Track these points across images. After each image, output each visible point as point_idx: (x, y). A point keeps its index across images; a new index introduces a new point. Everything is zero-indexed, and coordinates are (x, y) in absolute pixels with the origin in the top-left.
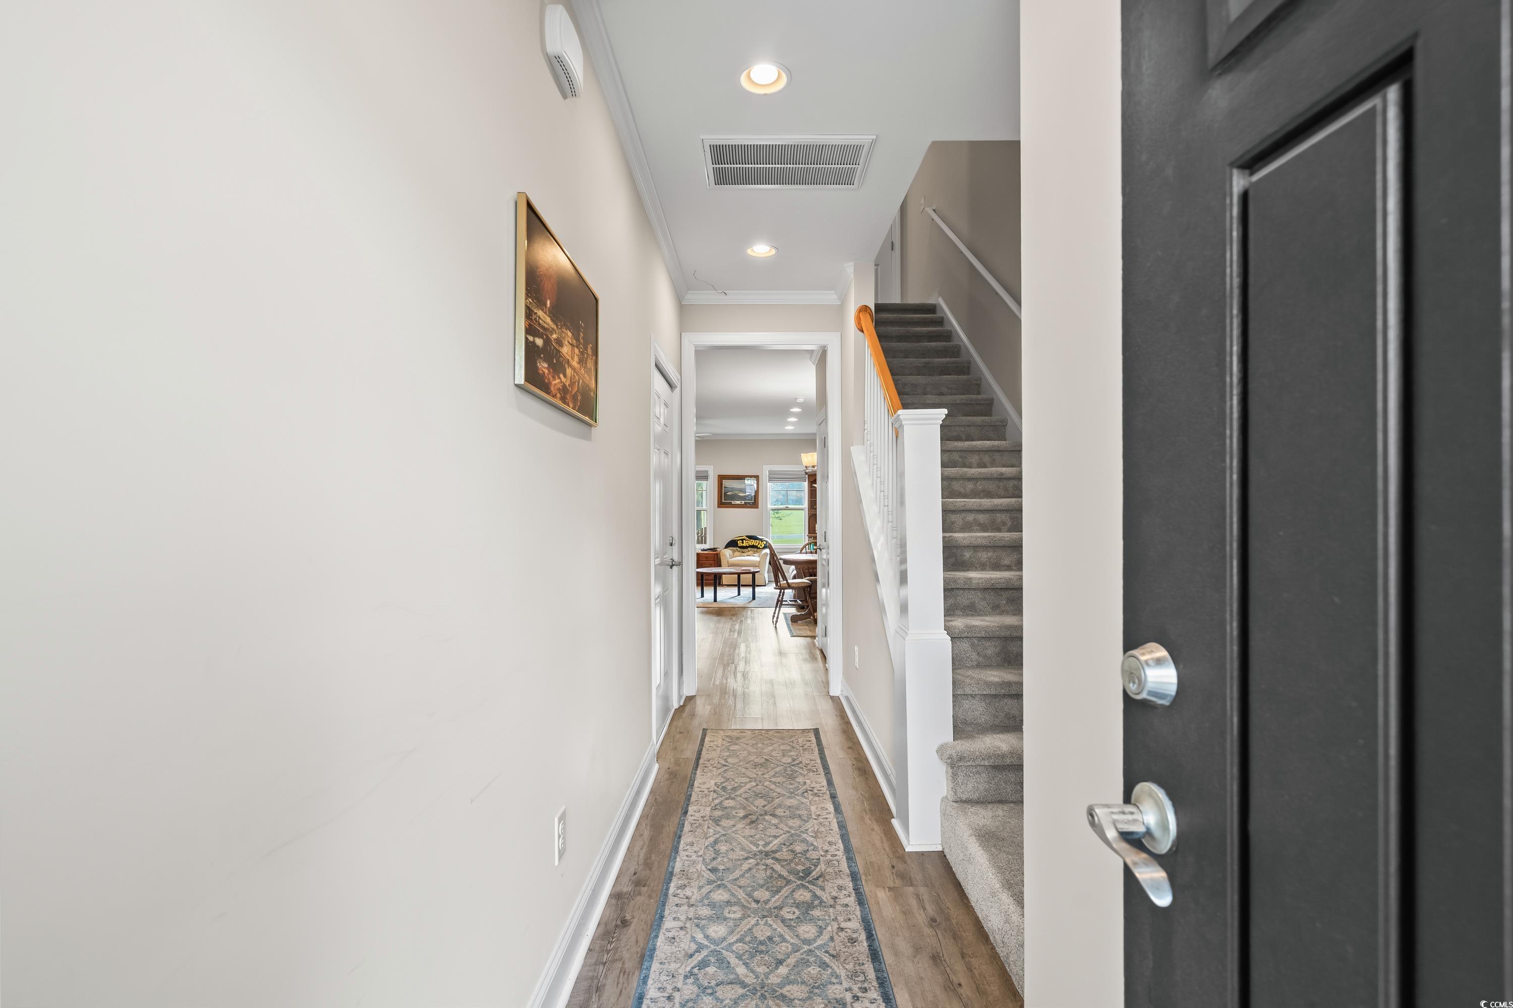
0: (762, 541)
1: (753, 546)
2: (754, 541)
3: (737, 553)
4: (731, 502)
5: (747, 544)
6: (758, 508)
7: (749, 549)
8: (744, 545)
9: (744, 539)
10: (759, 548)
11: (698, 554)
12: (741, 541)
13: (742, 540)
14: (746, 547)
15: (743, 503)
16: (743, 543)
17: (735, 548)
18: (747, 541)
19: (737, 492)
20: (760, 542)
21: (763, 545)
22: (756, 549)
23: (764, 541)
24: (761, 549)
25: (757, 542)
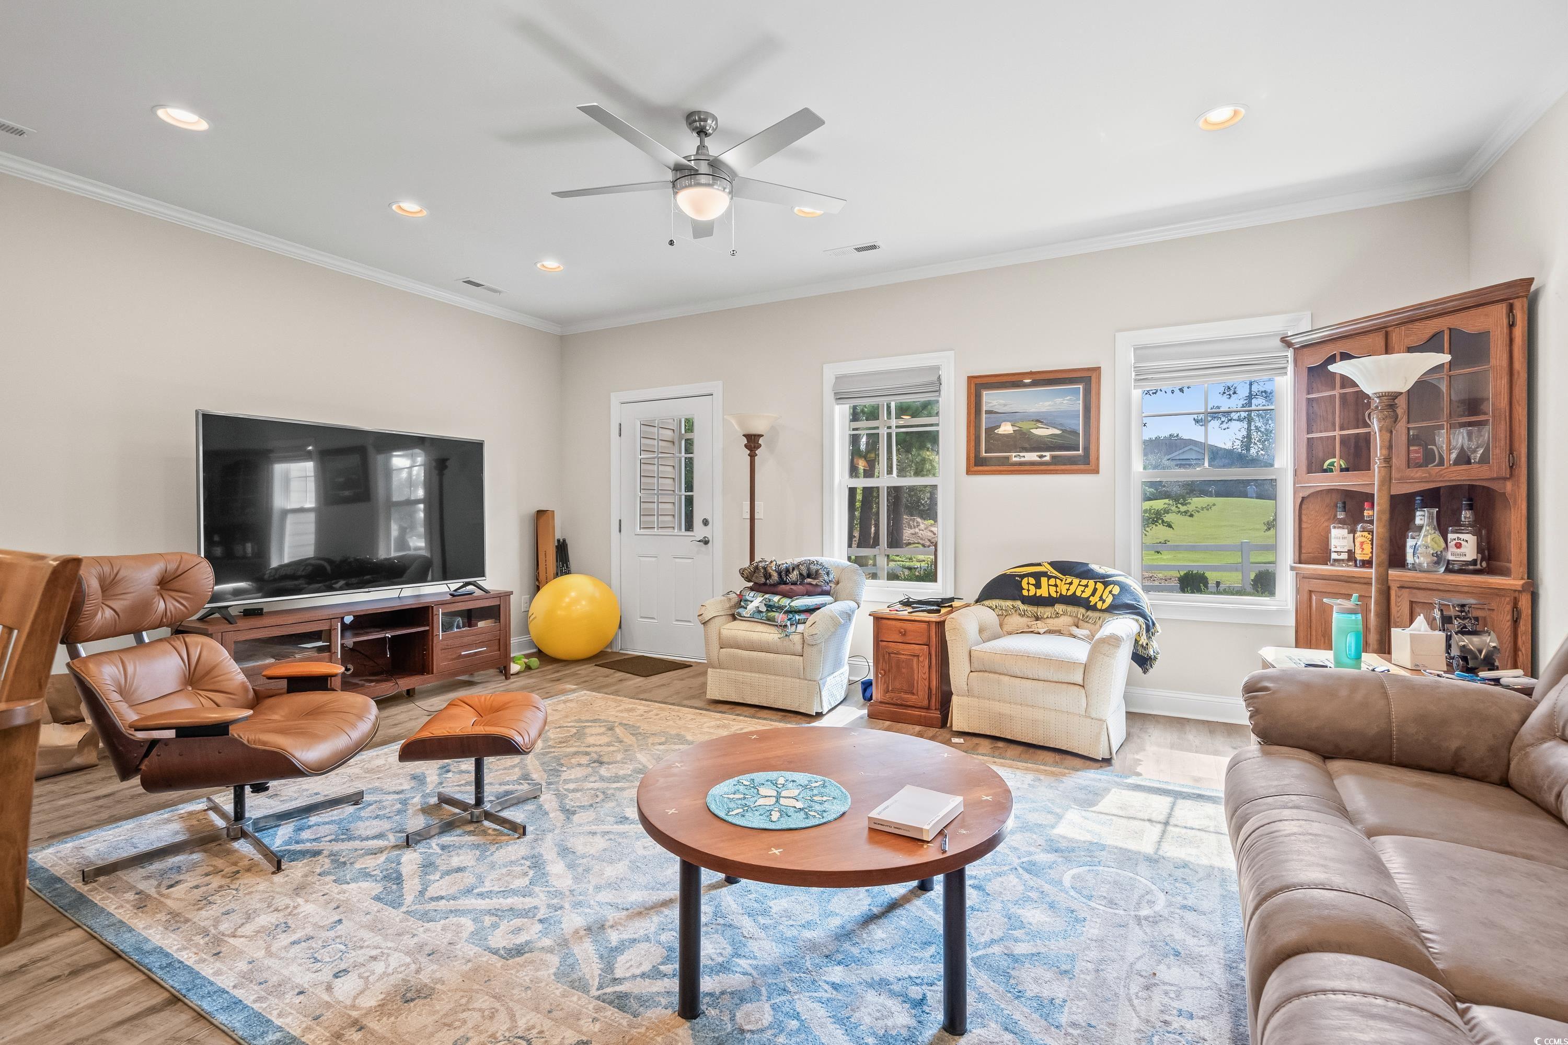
0: (1106, 584)
1: (1073, 600)
2: (1076, 581)
3: (1015, 621)
4: (1008, 458)
5: (1053, 589)
6: (1096, 471)
7: (1059, 608)
8: (1043, 592)
9: (1045, 574)
10: (1094, 608)
11: (878, 619)
12: (1032, 581)
13: (1037, 576)
14: (1049, 602)
15: (1047, 458)
16: (1038, 586)
17: (1009, 603)
18: (1052, 581)
19: (1025, 426)
20: (1100, 586)
21: (1109, 600)
22: (1082, 610)
23: (1115, 583)
24: (1101, 611)
25: (1086, 586)
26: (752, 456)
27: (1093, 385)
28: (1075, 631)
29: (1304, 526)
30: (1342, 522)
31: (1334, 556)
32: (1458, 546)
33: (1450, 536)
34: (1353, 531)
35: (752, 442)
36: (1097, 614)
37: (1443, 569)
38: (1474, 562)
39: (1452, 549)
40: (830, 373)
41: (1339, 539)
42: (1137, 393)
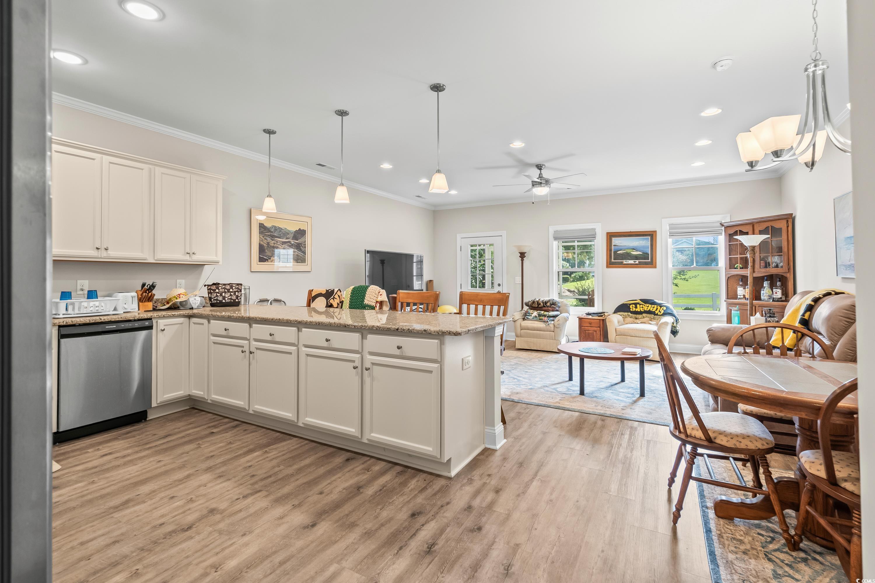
0: (661, 307)
1: (649, 312)
2: (650, 306)
3: (629, 319)
4: (622, 262)
5: (641, 309)
6: (655, 267)
7: (644, 315)
8: (638, 309)
9: (638, 303)
10: (657, 315)
11: (580, 319)
12: (634, 306)
13: (636, 304)
14: (640, 313)
15: (637, 262)
16: (636, 307)
17: (626, 313)
18: (641, 306)
19: (629, 251)
20: (659, 307)
21: (662, 312)
22: (653, 315)
23: (664, 306)
24: (660, 315)
25: (654, 307)
26: (522, 260)
27: (654, 237)
28: (651, 322)
29: (729, 286)
30: (741, 285)
31: (739, 297)
32: (776, 293)
33: (774, 290)
34: (745, 288)
35: (522, 255)
36: (658, 317)
37: (772, 300)
38: (781, 298)
39: (774, 294)
40: (552, 230)
41: (740, 291)
42: (670, 240)
